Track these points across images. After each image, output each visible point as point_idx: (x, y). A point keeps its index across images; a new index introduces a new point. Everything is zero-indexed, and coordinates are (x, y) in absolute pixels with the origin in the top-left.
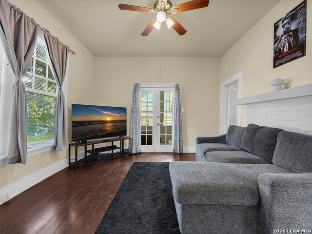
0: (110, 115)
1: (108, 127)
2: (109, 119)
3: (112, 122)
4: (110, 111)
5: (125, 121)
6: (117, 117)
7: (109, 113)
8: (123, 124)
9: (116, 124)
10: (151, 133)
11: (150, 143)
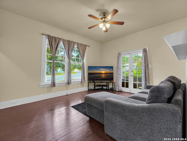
0: (104, 70)
1: (103, 76)
2: (103, 72)
3: (105, 73)
4: (104, 68)
5: (112, 73)
6: (108, 71)
7: (104, 69)
8: (112, 75)
9: (107, 75)
10: (128, 80)
11: (127, 86)
